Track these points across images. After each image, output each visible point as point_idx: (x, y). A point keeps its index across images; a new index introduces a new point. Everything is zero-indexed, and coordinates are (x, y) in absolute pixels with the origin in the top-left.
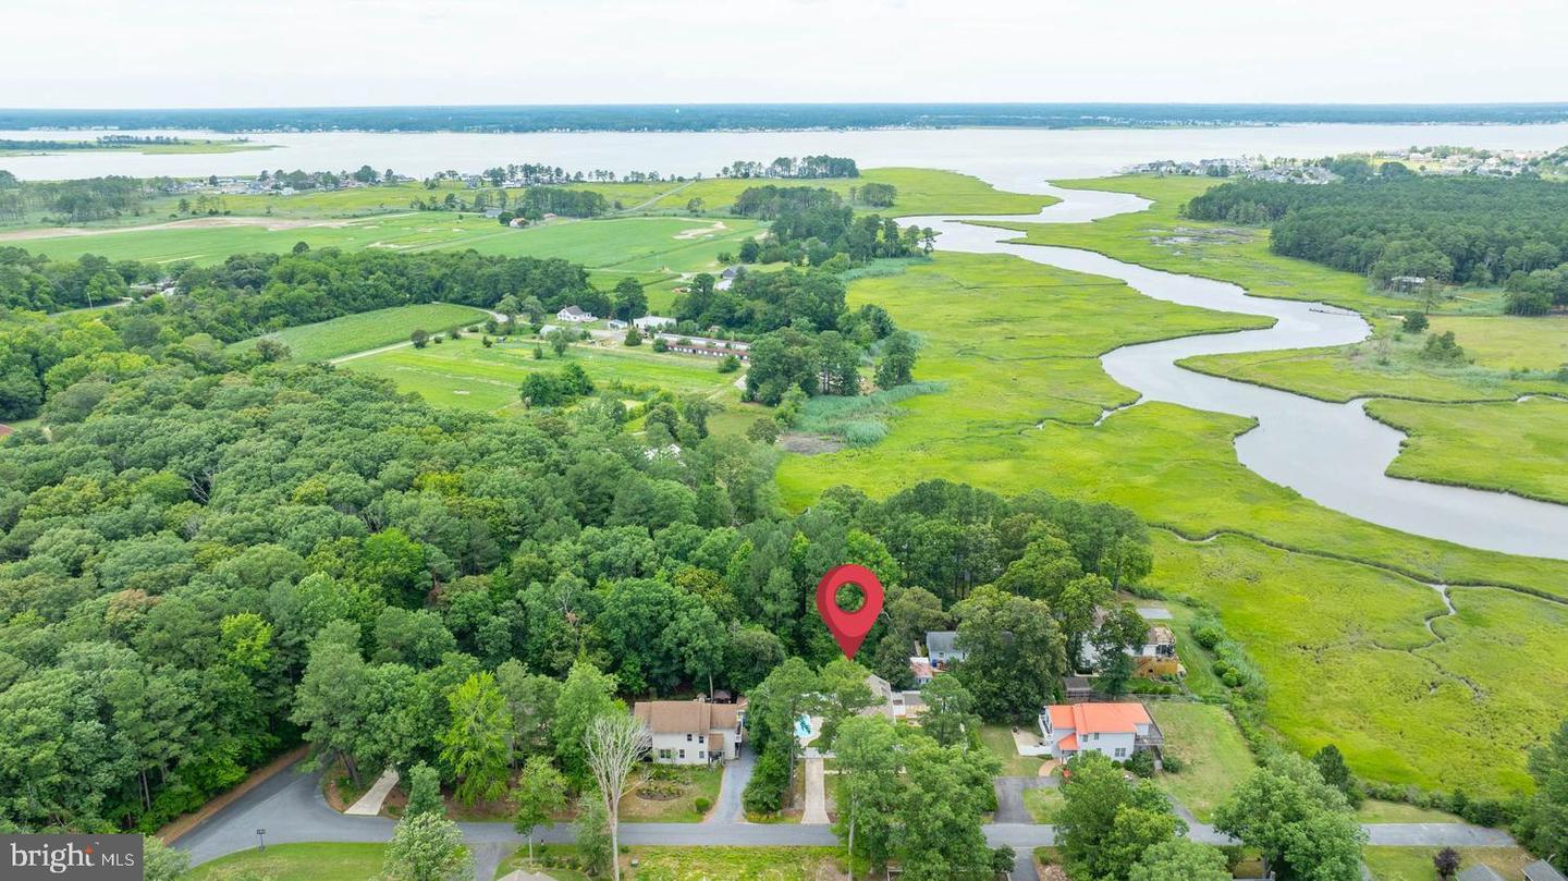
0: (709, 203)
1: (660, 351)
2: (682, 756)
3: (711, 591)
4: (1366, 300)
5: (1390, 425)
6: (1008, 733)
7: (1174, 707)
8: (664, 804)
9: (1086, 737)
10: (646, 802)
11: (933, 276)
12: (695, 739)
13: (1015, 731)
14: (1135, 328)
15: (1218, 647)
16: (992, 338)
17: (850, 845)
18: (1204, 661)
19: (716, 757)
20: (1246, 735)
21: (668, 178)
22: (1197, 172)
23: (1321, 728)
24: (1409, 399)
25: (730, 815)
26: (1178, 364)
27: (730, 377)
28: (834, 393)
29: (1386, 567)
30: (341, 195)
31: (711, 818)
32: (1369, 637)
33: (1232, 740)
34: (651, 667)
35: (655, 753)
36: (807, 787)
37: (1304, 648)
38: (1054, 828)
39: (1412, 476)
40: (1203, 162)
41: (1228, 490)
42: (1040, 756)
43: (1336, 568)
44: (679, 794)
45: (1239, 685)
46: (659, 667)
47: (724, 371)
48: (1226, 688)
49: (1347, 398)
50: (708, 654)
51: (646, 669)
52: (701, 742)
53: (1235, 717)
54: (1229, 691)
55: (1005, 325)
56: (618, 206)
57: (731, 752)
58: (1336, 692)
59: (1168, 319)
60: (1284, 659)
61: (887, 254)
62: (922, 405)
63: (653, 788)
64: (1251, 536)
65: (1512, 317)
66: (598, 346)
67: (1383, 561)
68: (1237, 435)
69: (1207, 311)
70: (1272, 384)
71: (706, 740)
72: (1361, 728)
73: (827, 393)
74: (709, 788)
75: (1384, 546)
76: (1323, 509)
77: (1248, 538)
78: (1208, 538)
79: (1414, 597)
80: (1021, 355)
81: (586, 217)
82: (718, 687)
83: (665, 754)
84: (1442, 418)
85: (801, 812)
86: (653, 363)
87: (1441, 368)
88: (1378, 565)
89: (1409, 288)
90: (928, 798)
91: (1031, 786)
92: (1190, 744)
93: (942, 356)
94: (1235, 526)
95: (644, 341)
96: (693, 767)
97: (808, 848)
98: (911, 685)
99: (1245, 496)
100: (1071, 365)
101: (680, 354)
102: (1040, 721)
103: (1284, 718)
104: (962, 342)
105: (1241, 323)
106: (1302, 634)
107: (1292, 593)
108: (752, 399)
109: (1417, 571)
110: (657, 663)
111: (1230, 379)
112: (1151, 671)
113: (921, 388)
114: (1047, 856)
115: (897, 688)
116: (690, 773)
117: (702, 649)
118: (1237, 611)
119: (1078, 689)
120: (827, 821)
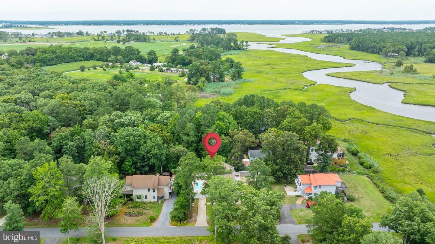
0: (181, 39)
1: (161, 72)
2: (146, 198)
3: (162, 132)
4: (381, 60)
5: (399, 90)
6: (282, 187)
7: (347, 176)
8: (135, 219)
9: (316, 187)
10: (128, 218)
11: (248, 55)
12: (151, 190)
13: (285, 186)
14: (312, 66)
15: (359, 154)
16: (268, 69)
17: (215, 236)
18: (355, 160)
19: (161, 198)
20: (377, 186)
21: (170, 34)
22: (324, 33)
23: (406, 184)
24: (403, 83)
25: (164, 223)
26: (327, 75)
27: (182, 78)
28: (216, 82)
29: (411, 129)
30: (71, 38)
31: (156, 224)
32: (413, 151)
33: (372, 188)
34: (137, 163)
35: (134, 197)
36: (199, 210)
37: (390, 155)
38: (307, 226)
39: (411, 103)
40: (325, 30)
41: (351, 107)
42: (296, 196)
43: (395, 130)
44: (143, 214)
45: (370, 168)
46: (140, 163)
47: (181, 76)
48: (365, 169)
49: (383, 83)
50: (159, 156)
51: (134, 163)
52: (154, 192)
53: (371, 180)
54: (366, 170)
55: (271, 66)
56: (154, 39)
57: (167, 196)
58: (407, 170)
59: (322, 64)
60: (384, 159)
61: (234, 49)
62: (245, 85)
63: (131, 212)
64: (362, 120)
65: (427, 64)
66: (141, 71)
67: (410, 127)
68: (350, 92)
69: (333, 62)
70: (358, 79)
71: (156, 191)
72: (421, 183)
73: (214, 81)
74: (156, 211)
75: (409, 123)
76: (384, 112)
77: (361, 121)
78: (347, 121)
79: (425, 138)
80: (277, 73)
81: (144, 42)
82: (164, 171)
83: (139, 197)
84: (416, 88)
85: (195, 221)
86: (158, 74)
87: (410, 75)
88: (409, 128)
89: (394, 56)
90: (250, 213)
91: (294, 208)
92: (356, 190)
93: (252, 73)
94: (355, 117)
95: (155, 69)
96: (150, 203)
97: (197, 237)
98: (243, 169)
99: (356, 109)
100: (293, 75)
101: (167, 72)
102: (296, 181)
103: (390, 180)
104: (258, 70)
105: (344, 65)
106: (389, 150)
107: (381, 137)
108: (189, 83)
109: (423, 130)
110: (139, 161)
111: (344, 78)
112: (336, 163)
113: (245, 80)
114: (304, 238)
115: (237, 170)
116: (149, 205)
117: (156, 154)
118: (363, 143)
119: (309, 170)
120: (206, 224)
